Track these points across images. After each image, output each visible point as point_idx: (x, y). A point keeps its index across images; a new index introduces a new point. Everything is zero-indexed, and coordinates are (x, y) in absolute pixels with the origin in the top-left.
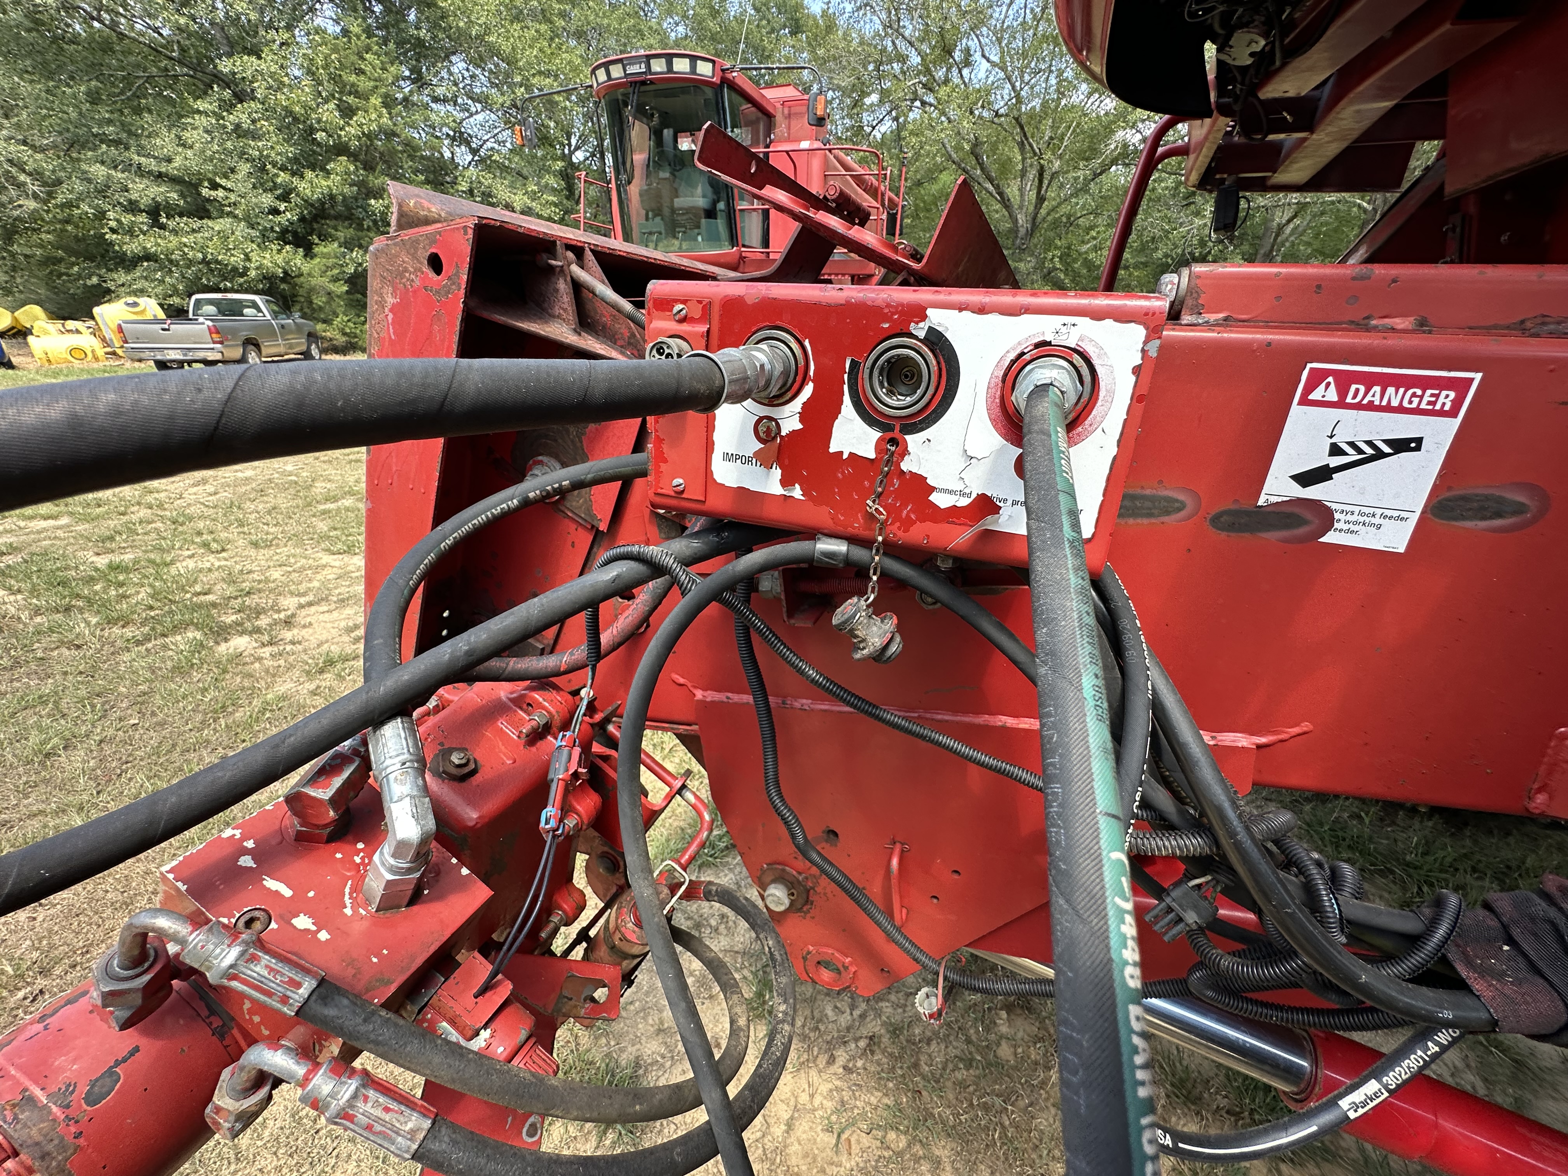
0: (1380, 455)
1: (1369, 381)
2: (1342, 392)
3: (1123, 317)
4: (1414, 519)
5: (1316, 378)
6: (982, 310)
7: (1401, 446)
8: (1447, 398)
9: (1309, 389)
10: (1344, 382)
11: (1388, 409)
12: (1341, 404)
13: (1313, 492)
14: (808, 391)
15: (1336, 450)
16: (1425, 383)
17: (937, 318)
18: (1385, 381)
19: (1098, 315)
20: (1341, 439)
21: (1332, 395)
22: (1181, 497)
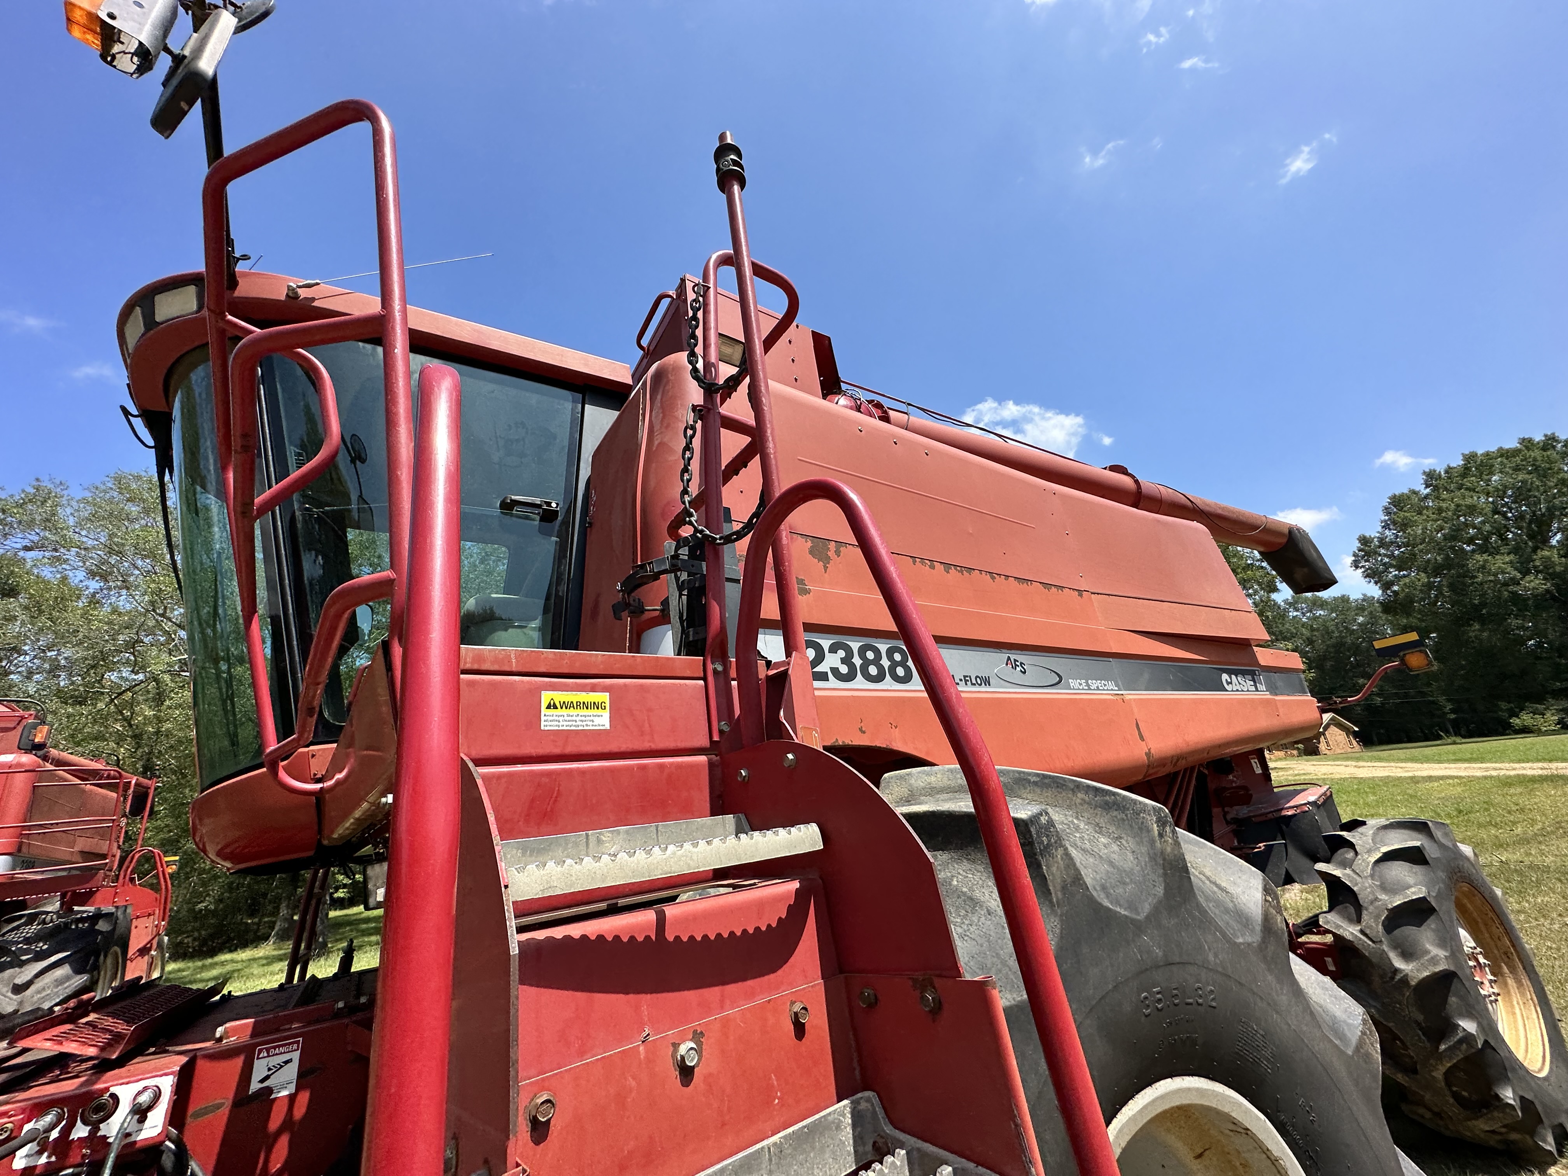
0: (282, 1067)
1: (275, 1047)
2: (268, 1053)
3: (166, 1074)
4: (295, 1081)
5: (260, 1051)
6: (127, 1083)
7: (286, 1062)
8: (295, 1047)
9: (258, 1055)
10: (268, 1050)
11: (281, 1053)
12: (268, 1056)
13: (266, 1084)
14: (64, 1122)
15: (269, 1069)
16: (289, 1044)
17: (113, 1090)
18: (279, 1046)
19: (161, 1076)
20: (270, 1065)
21: (266, 1054)
22: (223, 1101)
